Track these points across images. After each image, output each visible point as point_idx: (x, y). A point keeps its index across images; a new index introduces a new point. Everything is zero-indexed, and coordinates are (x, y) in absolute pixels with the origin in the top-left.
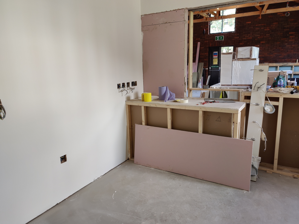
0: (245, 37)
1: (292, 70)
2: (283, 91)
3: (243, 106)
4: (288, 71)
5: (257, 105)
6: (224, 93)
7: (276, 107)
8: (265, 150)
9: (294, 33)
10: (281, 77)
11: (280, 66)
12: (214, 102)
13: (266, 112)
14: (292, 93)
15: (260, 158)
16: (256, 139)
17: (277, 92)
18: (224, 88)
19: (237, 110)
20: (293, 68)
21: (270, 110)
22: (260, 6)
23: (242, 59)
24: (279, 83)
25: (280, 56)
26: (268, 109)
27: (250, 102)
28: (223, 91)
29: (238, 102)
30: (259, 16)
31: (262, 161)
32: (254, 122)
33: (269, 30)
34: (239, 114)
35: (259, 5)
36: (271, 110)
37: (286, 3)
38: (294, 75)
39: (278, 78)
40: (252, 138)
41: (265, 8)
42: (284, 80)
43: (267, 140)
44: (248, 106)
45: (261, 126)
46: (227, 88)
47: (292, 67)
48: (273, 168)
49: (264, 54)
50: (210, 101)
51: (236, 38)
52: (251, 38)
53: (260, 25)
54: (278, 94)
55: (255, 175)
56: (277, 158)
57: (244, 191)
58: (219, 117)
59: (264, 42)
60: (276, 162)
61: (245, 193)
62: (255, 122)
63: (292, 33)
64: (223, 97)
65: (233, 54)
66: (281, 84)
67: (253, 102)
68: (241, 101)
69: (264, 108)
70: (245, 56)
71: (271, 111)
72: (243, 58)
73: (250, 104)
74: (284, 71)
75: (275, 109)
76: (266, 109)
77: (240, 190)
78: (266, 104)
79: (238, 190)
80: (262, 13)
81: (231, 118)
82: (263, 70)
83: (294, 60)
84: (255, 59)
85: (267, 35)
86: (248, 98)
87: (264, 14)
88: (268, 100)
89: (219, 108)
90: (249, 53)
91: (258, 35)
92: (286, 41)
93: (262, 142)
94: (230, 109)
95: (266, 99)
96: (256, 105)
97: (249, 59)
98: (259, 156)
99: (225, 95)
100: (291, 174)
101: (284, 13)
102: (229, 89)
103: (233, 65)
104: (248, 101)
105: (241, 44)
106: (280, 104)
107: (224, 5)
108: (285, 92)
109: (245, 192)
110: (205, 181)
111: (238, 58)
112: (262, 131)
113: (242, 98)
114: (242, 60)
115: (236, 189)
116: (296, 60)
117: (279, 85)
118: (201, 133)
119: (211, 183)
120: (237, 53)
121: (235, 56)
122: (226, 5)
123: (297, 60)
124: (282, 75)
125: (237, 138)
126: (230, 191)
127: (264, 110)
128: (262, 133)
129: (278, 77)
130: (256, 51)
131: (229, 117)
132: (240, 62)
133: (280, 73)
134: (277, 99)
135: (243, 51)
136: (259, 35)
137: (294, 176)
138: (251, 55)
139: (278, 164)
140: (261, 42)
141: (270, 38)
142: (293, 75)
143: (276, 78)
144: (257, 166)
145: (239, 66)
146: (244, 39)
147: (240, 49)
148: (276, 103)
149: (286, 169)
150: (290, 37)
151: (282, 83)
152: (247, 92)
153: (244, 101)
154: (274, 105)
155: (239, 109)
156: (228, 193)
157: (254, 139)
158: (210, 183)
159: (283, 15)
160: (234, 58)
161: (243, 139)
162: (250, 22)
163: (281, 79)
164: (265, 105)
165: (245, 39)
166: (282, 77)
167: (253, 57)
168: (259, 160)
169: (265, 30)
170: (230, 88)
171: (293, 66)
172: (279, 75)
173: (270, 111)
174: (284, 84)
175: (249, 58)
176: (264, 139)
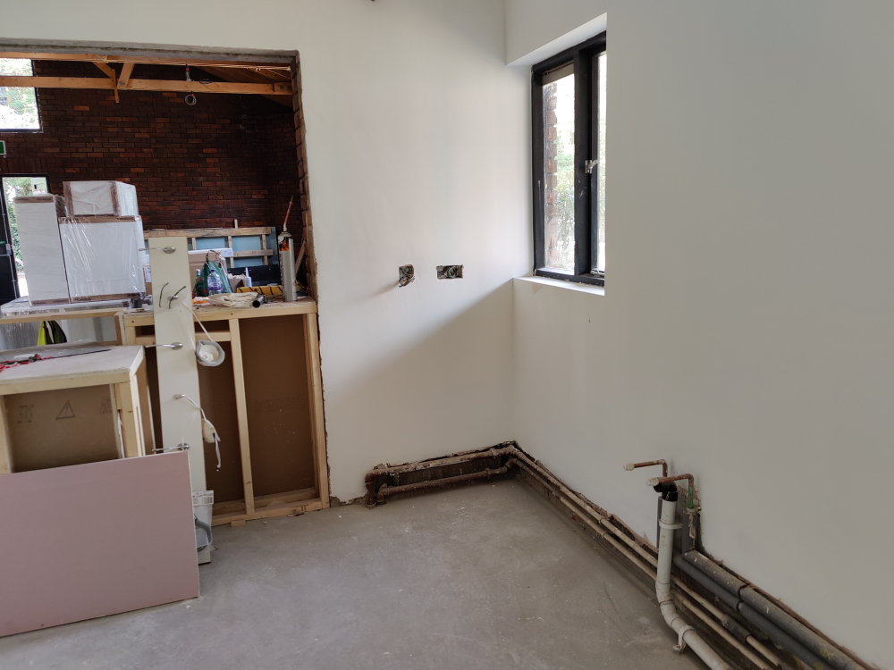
0: (81, 150)
1: (227, 246)
2: (234, 303)
3: (139, 358)
4: (224, 252)
5: (177, 347)
6: (48, 326)
7: (226, 346)
8: (219, 466)
9: (215, 150)
10: (212, 267)
11: (197, 238)
12: (35, 359)
13: (204, 364)
14: (256, 304)
15: (212, 492)
16: (190, 444)
17: (222, 306)
18: (45, 311)
19: (126, 373)
20: (230, 243)
21: (211, 355)
22: (110, 65)
23: (92, 218)
24: (210, 284)
25: (192, 212)
26: (206, 353)
27: (154, 343)
28: (45, 323)
29: (118, 349)
30: (110, 92)
31: (217, 499)
32: (178, 398)
33: (147, 136)
34: (131, 383)
35: (106, 60)
36: (214, 356)
37: (182, 69)
38: (235, 259)
39: (206, 271)
40: (181, 445)
41: (126, 73)
42: (221, 273)
43: (219, 440)
44: (151, 354)
45: (198, 405)
46: (57, 310)
47: (226, 238)
48: (244, 511)
49: (149, 203)
50: (20, 360)
51: (49, 150)
52: (100, 155)
53: (119, 119)
54: (223, 310)
55: (205, 547)
56: (251, 480)
57: (183, 603)
58: (68, 405)
59: (141, 170)
60: (249, 490)
61: (188, 607)
62: (181, 397)
63: (210, 151)
64: (48, 341)
65: (55, 201)
66: (215, 284)
67: (162, 340)
68: (127, 345)
69: (196, 354)
70: (97, 208)
71: (216, 359)
72: (94, 214)
73: (157, 348)
74: (216, 250)
75: (223, 353)
76: (201, 354)
77: (173, 607)
78: (200, 341)
79: (166, 608)
80: (120, 87)
81: (109, 400)
82: (174, 250)
83: (229, 220)
84: (131, 219)
85: (145, 150)
86: (147, 331)
87: (125, 88)
88: (203, 331)
89: (62, 375)
90: (109, 200)
91: (119, 150)
92: (199, 170)
93: (209, 448)
94: (102, 372)
95: (198, 329)
96: (173, 348)
97: (113, 217)
98: (208, 489)
99: (56, 334)
100: (287, 510)
101: (181, 94)
102: (63, 312)
103: (64, 236)
104: (147, 341)
105: (69, 171)
106: (234, 335)
107: (9, 45)
108: (239, 305)
109: (188, 604)
110: (51, 631)
111: (76, 213)
112: (202, 417)
113: (128, 333)
114: (92, 222)
115: (160, 610)
116: (233, 222)
117: (212, 289)
118: (9, 471)
119: (75, 625)
120: (71, 199)
121: (66, 208)
122: (16, 46)
123: (236, 221)
124: (213, 262)
125: (140, 456)
126: (144, 623)
127: (198, 358)
128: (203, 422)
129: (206, 266)
130: (127, 195)
131: (100, 397)
132: (85, 227)
133: (207, 255)
134: (223, 326)
135: (86, 193)
136: (123, 150)
137: (295, 511)
138: (116, 206)
139: (255, 494)
140: (133, 170)
141: (156, 160)
142: (232, 260)
143: (199, 270)
144: (206, 519)
145: (84, 240)
146: (76, 155)
147: (76, 187)
148: (222, 336)
149: (274, 500)
150: (208, 160)
151: (219, 283)
152: (141, 316)
153: (136, 343)
154: (219, 343)
155: (131, 368)
156: (138, 633)
157: (185, 444)
158: (72, 627)
159: (178, 100)
160: (61, 213)
161: (152, 453)
162: (87, 108)
163: (213, 271)
164: (197, 344)
165: (82, 156)
166: (215, 266)
167: (123, 213)
168: (208, 500)
169: (137, 135)
170: (67, 309)
171: (229, 237)
172: (208, 262)
173: (212, 358)
174: (223, 285)
175: (112, 215)
176: (211, 439)
